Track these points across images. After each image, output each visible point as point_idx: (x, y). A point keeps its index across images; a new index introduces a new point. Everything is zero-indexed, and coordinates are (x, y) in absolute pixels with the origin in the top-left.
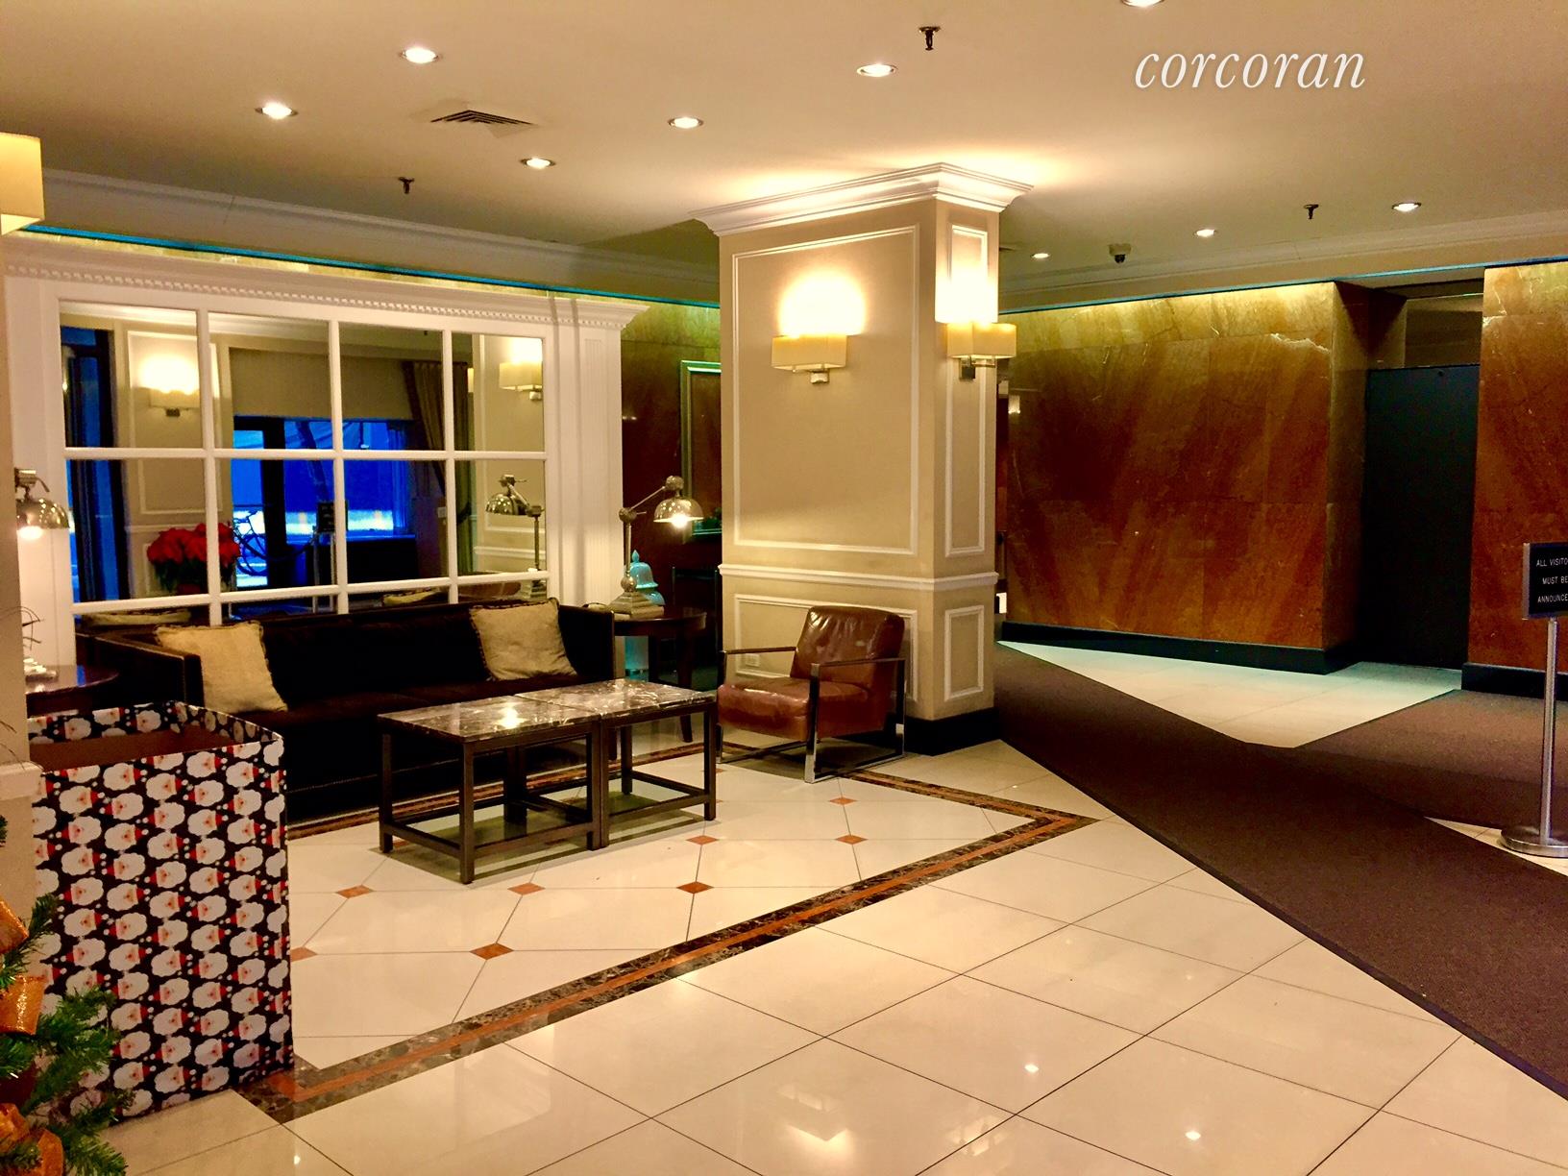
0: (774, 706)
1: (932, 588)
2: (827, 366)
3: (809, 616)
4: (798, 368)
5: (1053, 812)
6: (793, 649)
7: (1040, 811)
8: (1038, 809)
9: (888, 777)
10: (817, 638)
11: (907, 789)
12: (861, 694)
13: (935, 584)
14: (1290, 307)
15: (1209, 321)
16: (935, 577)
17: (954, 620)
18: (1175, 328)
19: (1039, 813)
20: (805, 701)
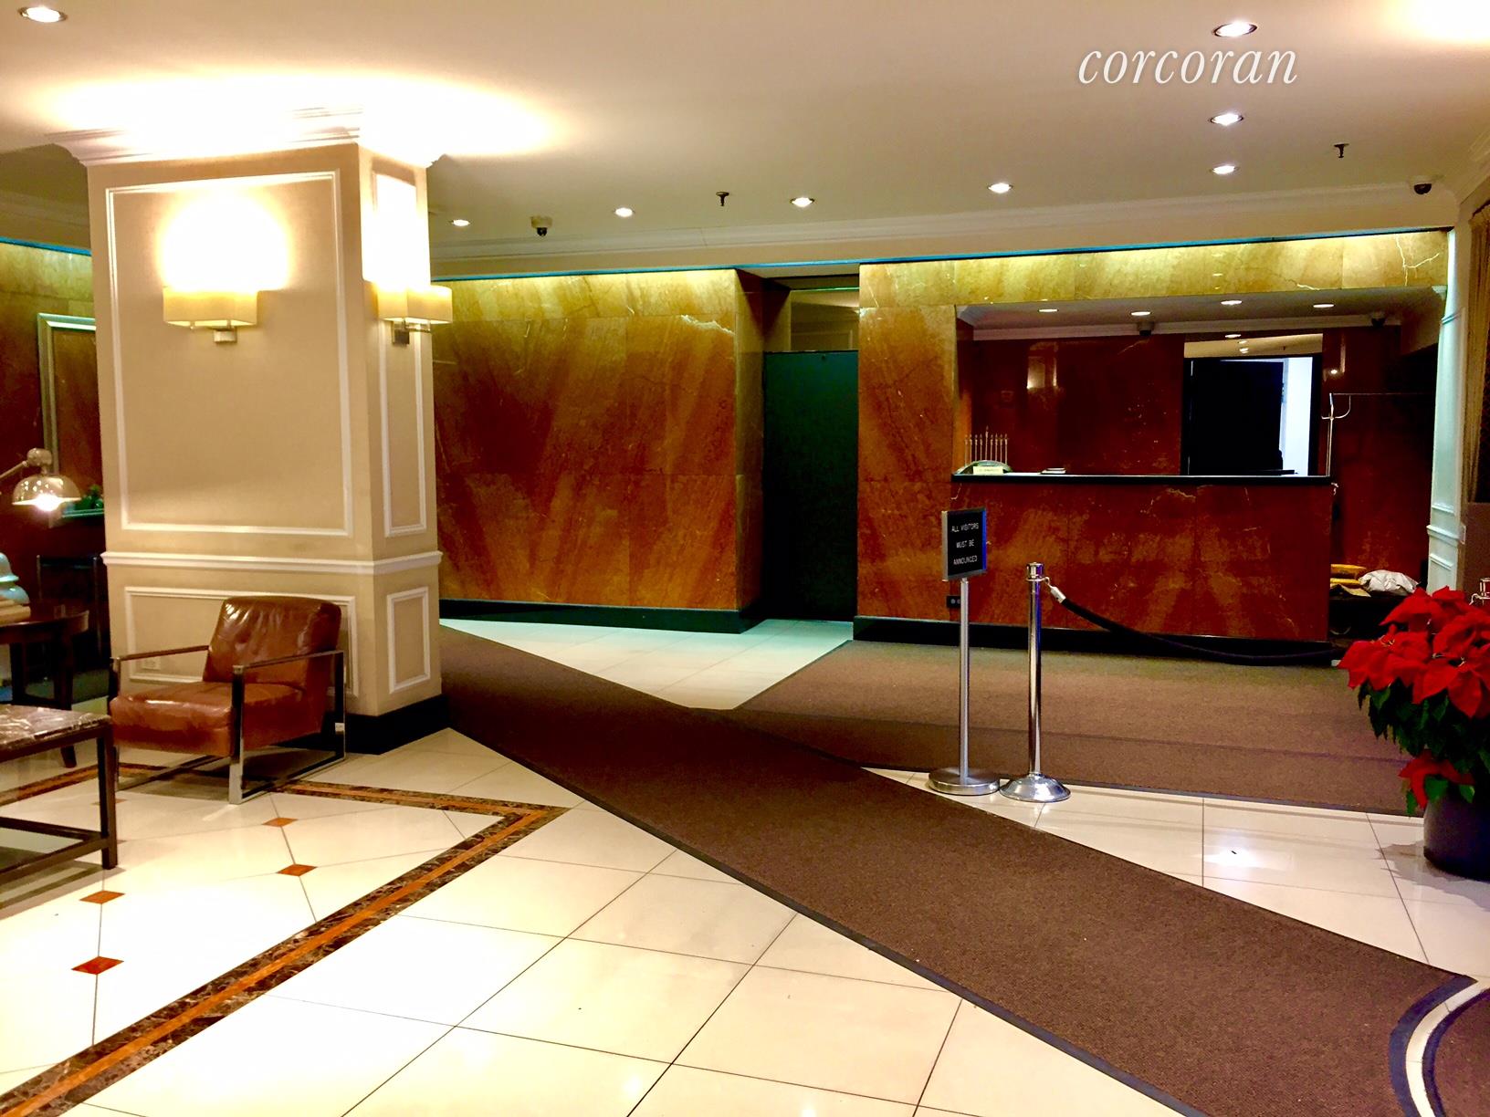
0: (187, 718)
1: (371, 572)
2: (234, 323)
3: (224, 610)
4: (199, 324)
5: (520, 806)
6: (206, 648)
7: (506, 805)
8: (505, 804)
9: (330, 785)
10: (237, 632)
11: (355, 798)
12: (294, 695)
13: (375, 567)
14: (698, 291)
15: (625, 300)
16: (375, 559)
17: (396, 604)
18: (593, 305)
19: (506, 809)
20: (226, 710)
